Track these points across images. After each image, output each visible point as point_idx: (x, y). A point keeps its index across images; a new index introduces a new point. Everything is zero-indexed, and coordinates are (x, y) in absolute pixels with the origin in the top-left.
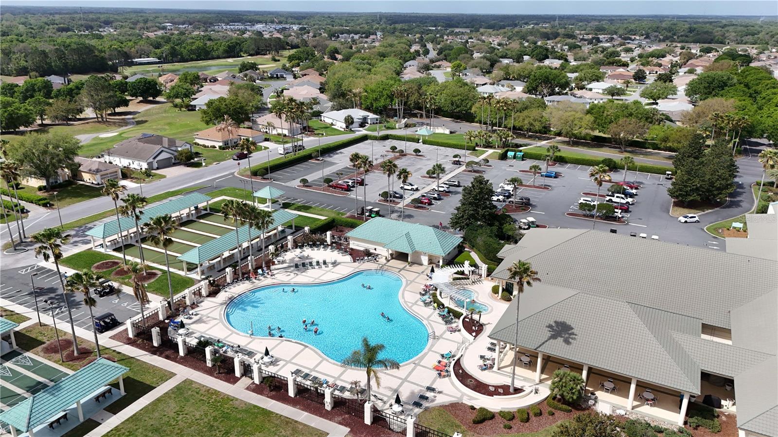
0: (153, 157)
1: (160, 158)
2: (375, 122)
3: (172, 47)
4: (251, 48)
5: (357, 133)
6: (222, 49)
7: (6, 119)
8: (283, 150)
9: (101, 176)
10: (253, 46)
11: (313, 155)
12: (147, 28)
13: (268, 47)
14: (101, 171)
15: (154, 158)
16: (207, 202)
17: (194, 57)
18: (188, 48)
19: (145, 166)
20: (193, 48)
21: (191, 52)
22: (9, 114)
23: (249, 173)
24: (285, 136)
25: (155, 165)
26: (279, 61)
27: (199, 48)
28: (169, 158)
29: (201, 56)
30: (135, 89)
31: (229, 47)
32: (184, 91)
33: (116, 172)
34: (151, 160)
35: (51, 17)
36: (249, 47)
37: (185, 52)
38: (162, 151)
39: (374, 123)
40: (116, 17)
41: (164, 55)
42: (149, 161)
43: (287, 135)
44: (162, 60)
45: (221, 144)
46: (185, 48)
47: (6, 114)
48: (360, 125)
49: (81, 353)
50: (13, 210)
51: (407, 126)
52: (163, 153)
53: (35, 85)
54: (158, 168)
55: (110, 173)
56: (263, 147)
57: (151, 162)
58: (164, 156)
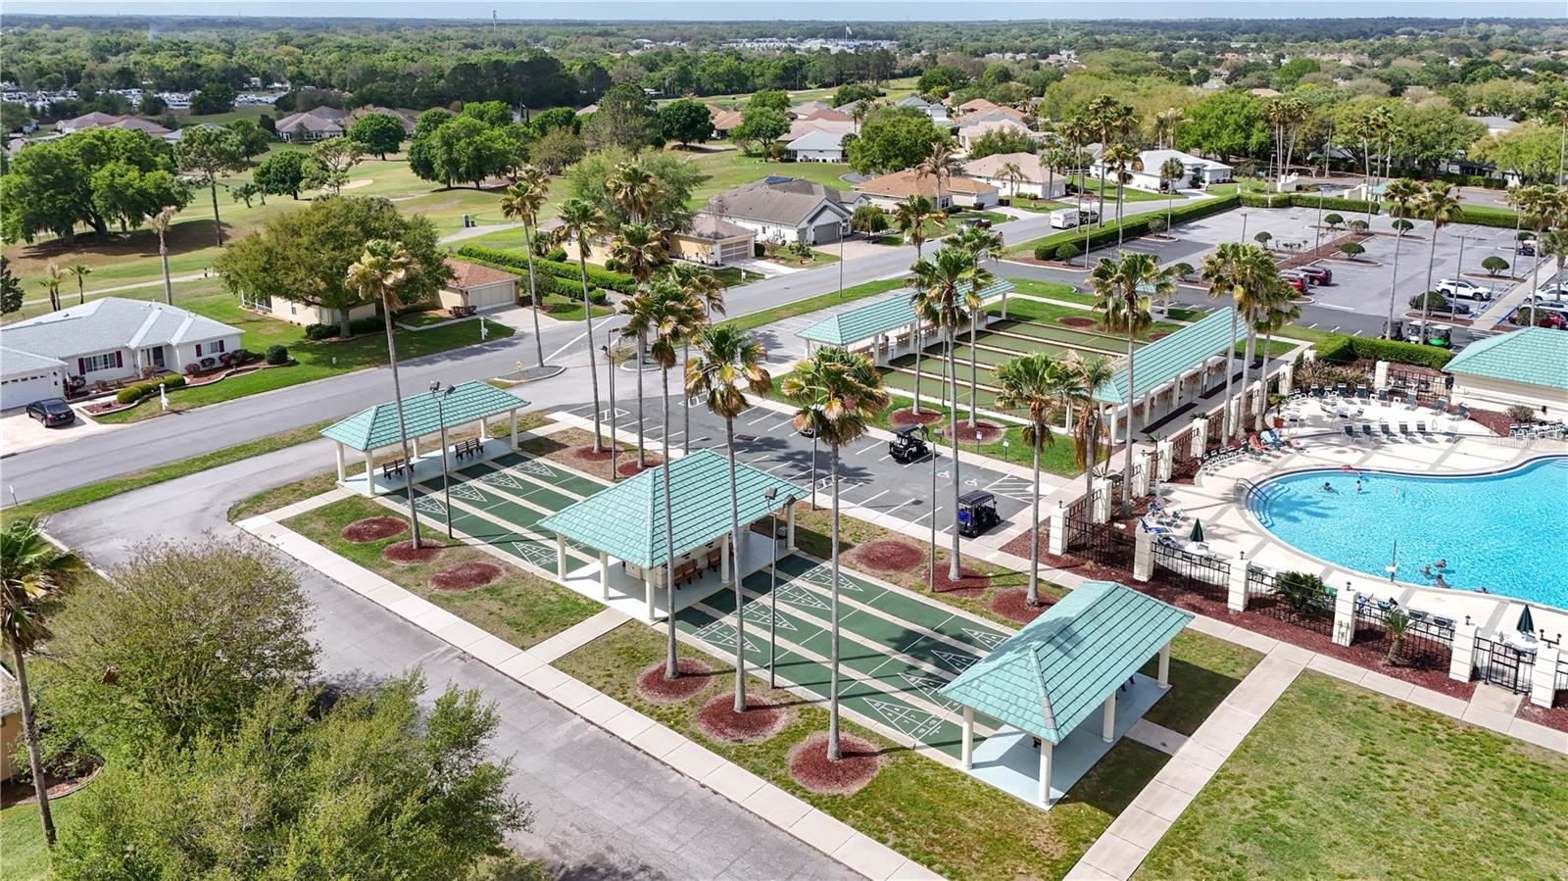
0: (810, 217)
1: (821, 221)
2: (1221, 179)
3: (682, 68)
4: (827, 72)
5: (1191, 198)
6: (769, 74)
7: (469, 158)
8: (1062, 218)
9: (723, 247)
10: (832, 68)
11: (1151, 225)
12: (611, 46)
13: (863, 69)
14: (723, 237)
15: (811, 221)
16: (1004, 295)
17: (721, 86)
18: (711, 69)
19: (791, 236)
20: (720, 70)
21: (716, 77)
22: (477, 150)
23: (1031, 254)
24: (1033, 198)
25: (811, 236)
26: (884, 95)
27: (730, 71)
28: (834, 224)
29: (732, 85)
30: (669, 122)
31: (785, 69)
32: (772, 124)
33: (746, 242)
34: (804, 224)
35: (439, 31)
36: (821, 70)
37: (705, 78)
38: (825, 207)
39: (1218, 182)
40: (549, 29)
41: (667, 84)
42: (800, 227)
43: (1040, 196)
44: (662, 92)
46: (704, 70)
47: (471, 148)
48: (1190, 183)
49: (964, 577)
50: (583, 299)
51: (1301, 188)
52: (827, 213)
53: (484, 112)
54: (815, 243)
55: (737, 244)
56: (1009, 216)
57: (805, 229)
58: (828, 218)
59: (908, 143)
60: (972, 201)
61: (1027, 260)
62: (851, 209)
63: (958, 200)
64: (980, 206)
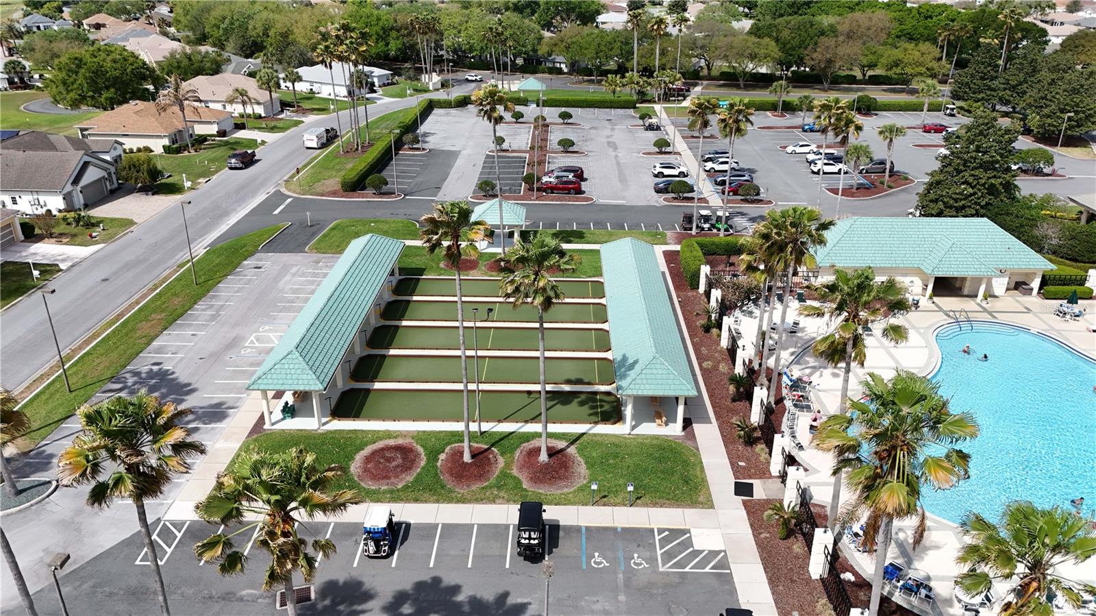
0: (74, 177)
1: (88, 177)
15: (76, 181)
19: (55, 203)
24: (260, 117)
25: (79, 200)
28: (99, 180)
33: (9, 226)
34: (69, 188)
38: (85, 163)
42: (65, 191)
43: (263, 115)
45: (166, 142)
51: (444, 85)
52: (91, 169)
54: (87, 206)
56: (259, 141)
57: (70, 193)
58: (92, 175)
59: (117, 73)
60: (213, 129)
61: (334, 194)
62: (108, 158)
63: (200, 130)
64: (222, 133)
